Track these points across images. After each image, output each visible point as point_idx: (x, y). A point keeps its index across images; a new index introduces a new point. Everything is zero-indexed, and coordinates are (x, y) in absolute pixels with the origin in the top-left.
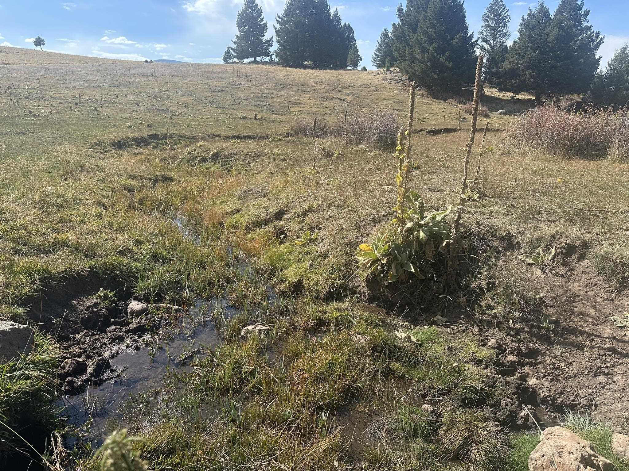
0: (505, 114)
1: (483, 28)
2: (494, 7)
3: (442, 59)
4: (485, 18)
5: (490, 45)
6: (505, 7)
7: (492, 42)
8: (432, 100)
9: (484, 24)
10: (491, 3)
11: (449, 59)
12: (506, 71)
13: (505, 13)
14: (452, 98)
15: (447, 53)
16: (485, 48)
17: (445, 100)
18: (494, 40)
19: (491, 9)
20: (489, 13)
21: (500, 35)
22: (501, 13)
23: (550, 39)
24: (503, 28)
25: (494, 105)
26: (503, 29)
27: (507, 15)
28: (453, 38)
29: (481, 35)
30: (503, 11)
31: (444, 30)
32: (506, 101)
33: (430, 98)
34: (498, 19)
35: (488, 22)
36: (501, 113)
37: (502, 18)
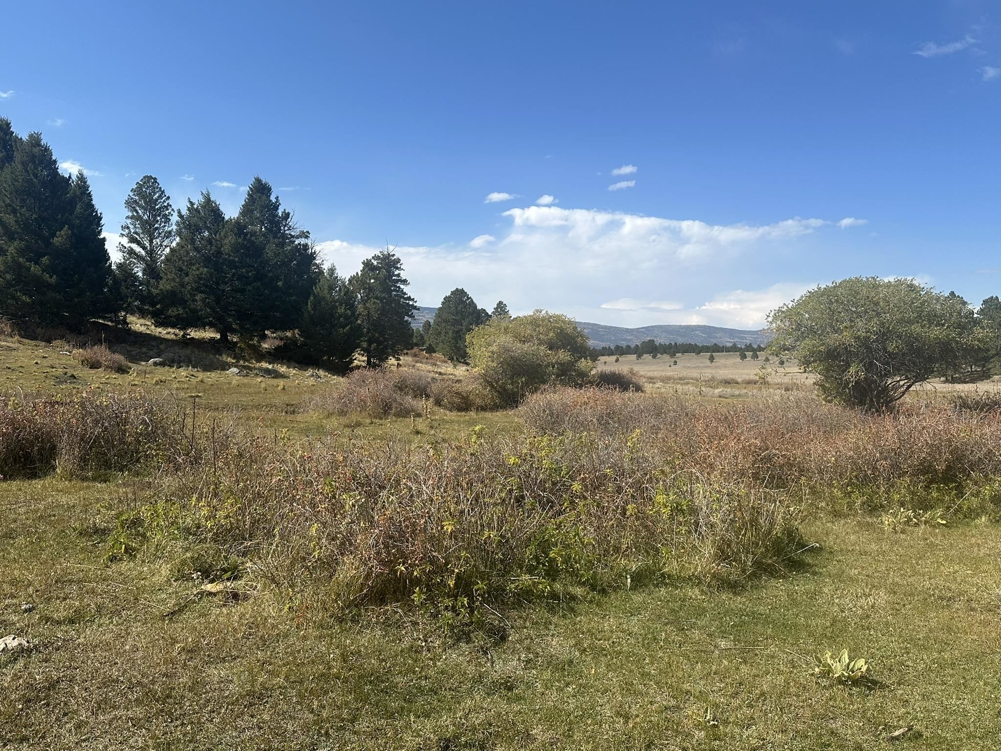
0: (162, 364)
1: (129, 221)
2: (144, 190)
3: (34, 269)
4: (131, 204)
5: (144, 248)
6: (163, 192)
7: (147, 245)
8: (19, 342)
9: (131, 214)
10: (138, 183)
11: (51, 269)
12: (163, 293)
13: (164, 201)
14: (62, 337)
15: (45, 260)
16: (135, 254)
17: (49, 341)
18: (151, 242)
19: (139, 190)
20: (137, 198)
21: (160, 234)
22: (157, 200)
23: (226, 249)
24: (163, 224)
25: (144, 350)
26: (165, 226)
27: (168, 204)
28: (53, 235)
29: (127, 231)
30: (160, 197)
31: (35, 218)
32: (170, 343)
33: (17, 337)
34: (153, 209)
35: (137, 212)
36: (155, 364)
37: (160, 208)
